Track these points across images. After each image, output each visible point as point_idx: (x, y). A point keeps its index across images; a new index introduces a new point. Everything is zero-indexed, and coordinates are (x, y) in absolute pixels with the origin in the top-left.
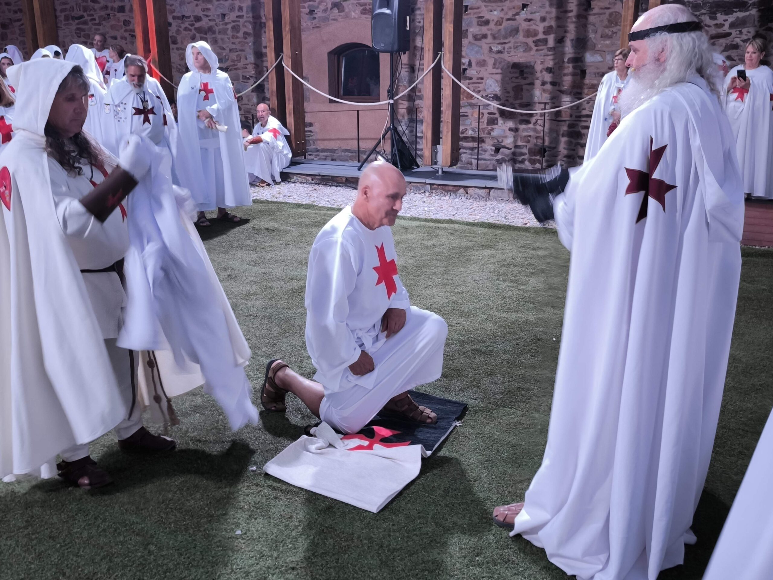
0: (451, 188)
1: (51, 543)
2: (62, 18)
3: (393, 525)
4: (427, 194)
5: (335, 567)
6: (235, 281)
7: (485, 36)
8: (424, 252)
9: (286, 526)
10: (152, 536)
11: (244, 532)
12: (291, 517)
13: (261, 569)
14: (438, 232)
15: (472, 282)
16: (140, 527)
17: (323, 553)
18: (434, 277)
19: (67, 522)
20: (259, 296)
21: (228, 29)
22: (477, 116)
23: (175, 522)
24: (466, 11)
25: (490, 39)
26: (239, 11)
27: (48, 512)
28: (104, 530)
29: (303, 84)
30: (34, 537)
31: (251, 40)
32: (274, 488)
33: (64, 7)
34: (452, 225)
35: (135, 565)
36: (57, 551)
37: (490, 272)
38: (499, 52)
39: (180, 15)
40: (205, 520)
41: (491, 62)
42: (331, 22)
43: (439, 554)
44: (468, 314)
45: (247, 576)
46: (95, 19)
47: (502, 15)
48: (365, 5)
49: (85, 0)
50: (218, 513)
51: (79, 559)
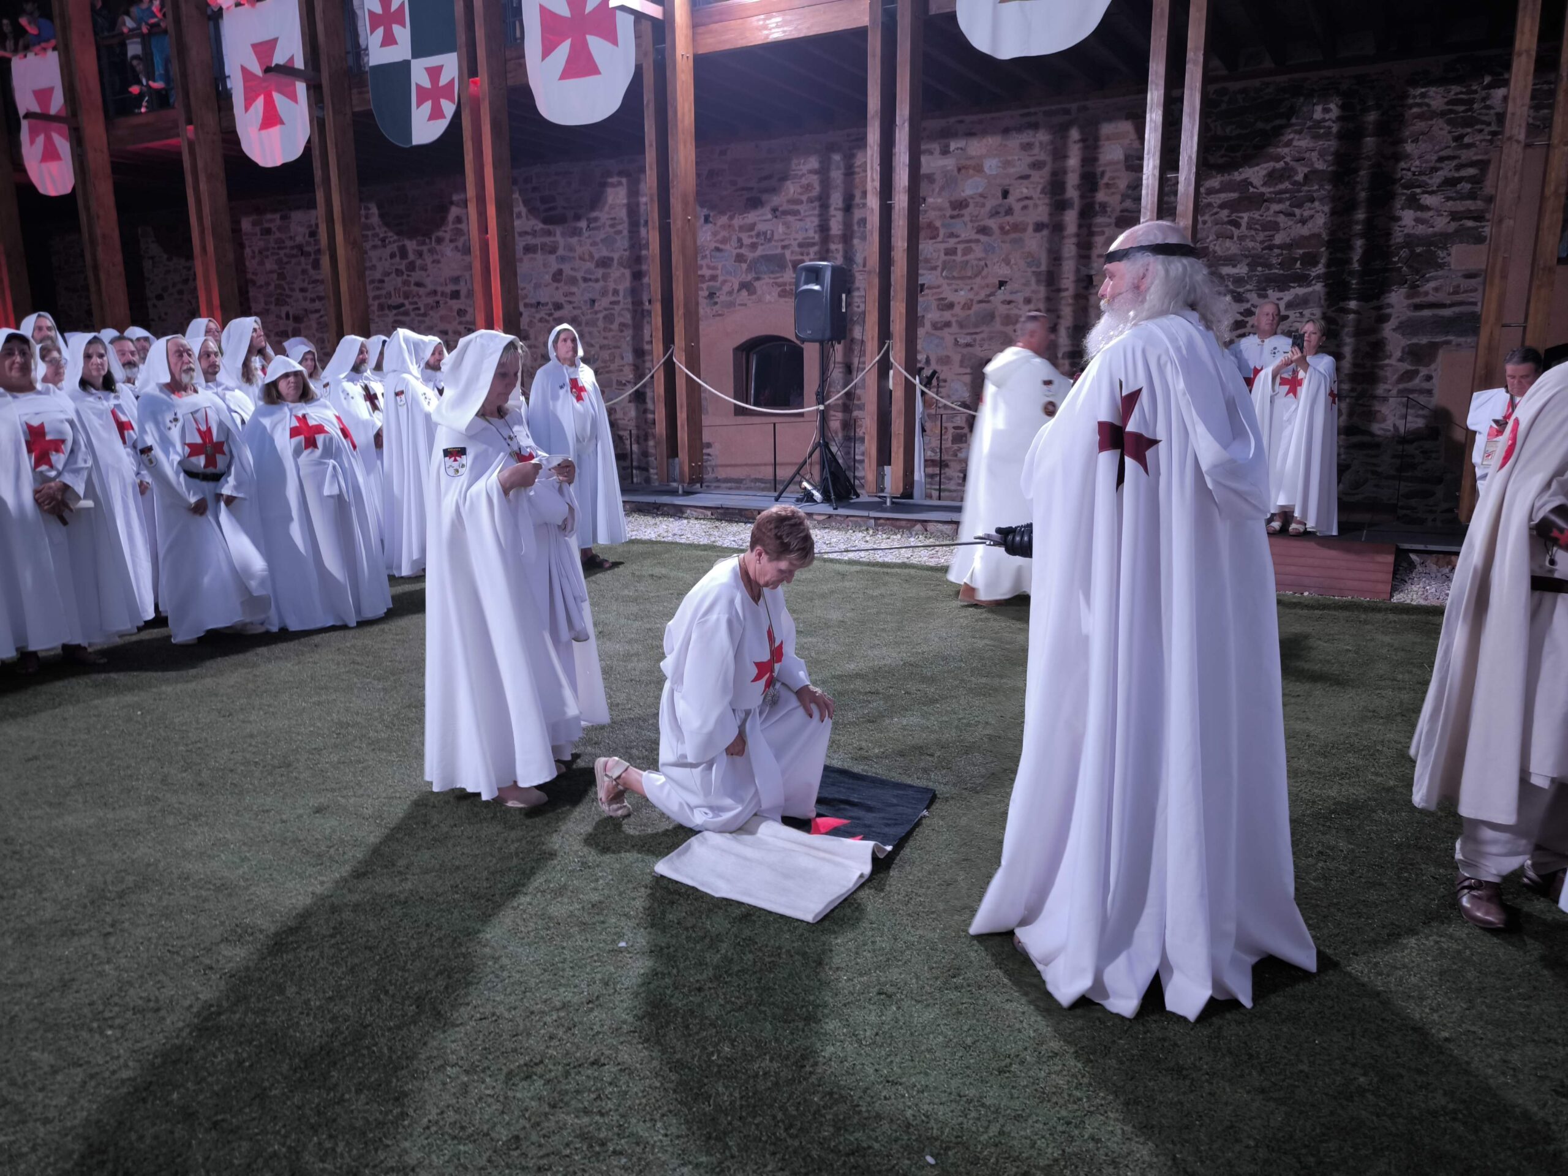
0: (903, 523)
1: (368, 953)
2: (375, 308)
4: (871, 532)
5: (756, 988)
6: (610, 640)
7: (948, 324)
8: (870, 603)
11: (629, 944)
14: (887, 578)
15: (936, 639)
17: (739, 971)
18: (884, 635)
19: (389, 929)
20: (642, 657)
21: (598, 319)
22: (938, 431)
24: (922, 291)
25: (955, 328)
26: (613, 295)
27: (363, 918)
28: (440, 939)
29: (700, 385)
30: (344, 947)
31: (628, 333)
33: (378, 293)
34: (907, 571)
35: (483, 983)
36: (377, 964)
37: (961, 627)
38: (968, 345)
39: (534, 301)
40: (577, 929)
41: (956, 358)
42: (738, 308)
43: (900, 974)
44: (932, 680)
46: (418, 309)
47: (971, 296)
48: (785, 284)
49: (406, 283)
50: (594, 920)
51: (407, 975)
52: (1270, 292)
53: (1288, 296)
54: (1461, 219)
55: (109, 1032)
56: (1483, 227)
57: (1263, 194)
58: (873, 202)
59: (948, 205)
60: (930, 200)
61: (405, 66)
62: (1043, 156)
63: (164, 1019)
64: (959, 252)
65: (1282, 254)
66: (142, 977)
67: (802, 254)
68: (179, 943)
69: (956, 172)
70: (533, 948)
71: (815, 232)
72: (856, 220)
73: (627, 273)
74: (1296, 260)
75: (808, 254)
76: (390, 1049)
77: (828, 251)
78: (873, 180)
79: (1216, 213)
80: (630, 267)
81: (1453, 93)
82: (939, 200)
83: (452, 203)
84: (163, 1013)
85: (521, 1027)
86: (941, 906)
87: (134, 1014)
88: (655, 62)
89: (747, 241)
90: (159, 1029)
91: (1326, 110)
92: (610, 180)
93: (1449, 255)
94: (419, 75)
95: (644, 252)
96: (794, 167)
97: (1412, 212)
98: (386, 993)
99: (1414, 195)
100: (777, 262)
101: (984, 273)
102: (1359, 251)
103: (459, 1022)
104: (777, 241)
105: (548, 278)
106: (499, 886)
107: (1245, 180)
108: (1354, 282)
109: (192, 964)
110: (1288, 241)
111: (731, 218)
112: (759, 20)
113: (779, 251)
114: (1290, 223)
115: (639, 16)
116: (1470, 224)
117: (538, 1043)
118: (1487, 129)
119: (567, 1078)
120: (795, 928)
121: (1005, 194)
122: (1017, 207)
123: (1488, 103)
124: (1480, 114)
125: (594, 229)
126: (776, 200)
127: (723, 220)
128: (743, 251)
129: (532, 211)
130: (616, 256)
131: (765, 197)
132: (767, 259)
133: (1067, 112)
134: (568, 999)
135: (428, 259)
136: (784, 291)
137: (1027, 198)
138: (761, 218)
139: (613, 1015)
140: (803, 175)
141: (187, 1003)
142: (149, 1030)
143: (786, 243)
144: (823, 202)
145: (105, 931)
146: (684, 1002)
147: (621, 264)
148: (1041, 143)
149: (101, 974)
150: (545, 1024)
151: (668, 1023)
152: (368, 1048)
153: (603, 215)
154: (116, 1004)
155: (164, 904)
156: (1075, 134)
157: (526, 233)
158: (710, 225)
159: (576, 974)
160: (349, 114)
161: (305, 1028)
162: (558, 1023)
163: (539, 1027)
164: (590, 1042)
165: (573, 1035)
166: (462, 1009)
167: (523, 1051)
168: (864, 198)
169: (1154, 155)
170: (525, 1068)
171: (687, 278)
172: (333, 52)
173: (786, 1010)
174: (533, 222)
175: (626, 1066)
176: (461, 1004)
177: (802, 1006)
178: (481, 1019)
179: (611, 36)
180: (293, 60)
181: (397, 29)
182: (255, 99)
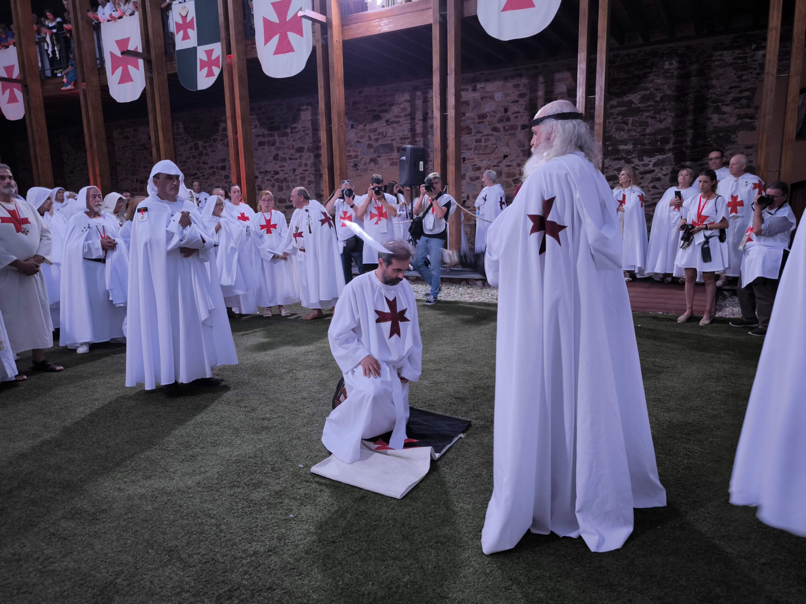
0: (456, 280)
3: (413, 509)
5: (366, 541)
10: (224, 519)
11: (295, 515)
13: (307, 543)
15: (473, 340)
16: (214, 512)
17: (357, 531)
18: (445, 339)
21: (297, 179)
23: (242, 508)
24: (464, 161)
26: (305, 166)
28: (187, 514)
30: (131, 520)
31: (313, 186)
32: (320, 483)
35: (209, 540)
36: (149, 530)
37: (486, 334)
39: (264, 170)
40: (266, 507)
42: (369, 171)
44: (470, 362)
45: (297, 547)
46: (204, 176)
47: (489, 163)
48: (393, 159)
49: (198, 162)
50: (276, 502)
51: (165, 536)
52: (645, 158)
53: (654, 160)
54: (743, 118)
56: (754, 122)
57: (639, 107)
58: (437, 114)
59: (476, 117)
60: (467, 114)
61: (195, 49)
62: (525, 91)
63: (22, 566)
64: (483, 141)
65: (650, 138)
67: (402, 143)
69: (480, 100)
70: (240, 519)
71: (408, 132)
72: (429, 125)
73: (312, 155)
74: (658, 141)
75: (405, 144)
76: (151, 582)
77: (415, 141)
78: (436, 103)
79: (616, 118)
80: (313, 152)
81: (736, 54)
82: (472, 114)
83: (221, 121)
84: (22, 562)
85: (228, 567)
86: (473, 489)
87: (5, 563)
88: (322, 44)
89: (373, 137)
90: (18, 572)
92: (302, 108)
93: (737, 137)
94: (201, 54)
95: (320, 144)
96: (397, 99)
97: (717, 115)
98: (152, 547)
99: (719, 106)
100: (389, 148)
101: (496, 151)
102: (690, 136)
103: (192, 565)
104: (389, 137)
105: (271, 158)
106: (224, 482)
107: (630, 101)
108: (688, 152)
109: (43, 533)
110: (653, 131)
111: (365, 126)
112: (376, 22)
113: (390, 142)
114: (654, 122)
115: (314, 21)
116: (747, 120)
117: (237, 576)
118: (755, 72)
119: (252, 598)
120: (390, 504)
121: (506, 110)
122: (512, 117)
123: (755, 58)
124: (750, 64)
125: (294, 133)
126: (388, 116)
127: (361, 127)
128: (371, 142)
129: (262, 125)
130: (306, 146)
131: (382, 115)
132: (383, 146)
133: (537, 68)
134: (257, 549)
135: (209, 150)
136: (393, 162)
137: (517, 112)
138: (380, 126)
139: (282, 558)
140: (402, 103)
141: (36, 556)
142: (12, 573)
143: (392, 138)
144: (412, 116)
146: (324, 550)
147: (309, 150)
148: (524, 84)
150: (243, 565)
151: (314, 563)
152: (138, 581)
153: (299, 126)
155: (32, 497)
156: (541, 79)
157: (260, 135)
158: (354, 129)
159: (263, 534)
160: (166, 75)
161: (103, 571)
162: (250, 564)
163: (239, 567)
164: (268, 576)
165: (258, 571)
166: (195, 556)
167: (228, 582)
168: (432, 113)
169: (582, 86)
170: (228, 593)
171: (341, 155)
172: (157, 43)
173: (383, 553)
174: (263, 130)
175: (287, 590)
176: (195, 554)
177: (392, 551)
178: (206, 563)
179: (300, 32)
180: (137, 48)
181: (190, 31)
182: (117, 68)
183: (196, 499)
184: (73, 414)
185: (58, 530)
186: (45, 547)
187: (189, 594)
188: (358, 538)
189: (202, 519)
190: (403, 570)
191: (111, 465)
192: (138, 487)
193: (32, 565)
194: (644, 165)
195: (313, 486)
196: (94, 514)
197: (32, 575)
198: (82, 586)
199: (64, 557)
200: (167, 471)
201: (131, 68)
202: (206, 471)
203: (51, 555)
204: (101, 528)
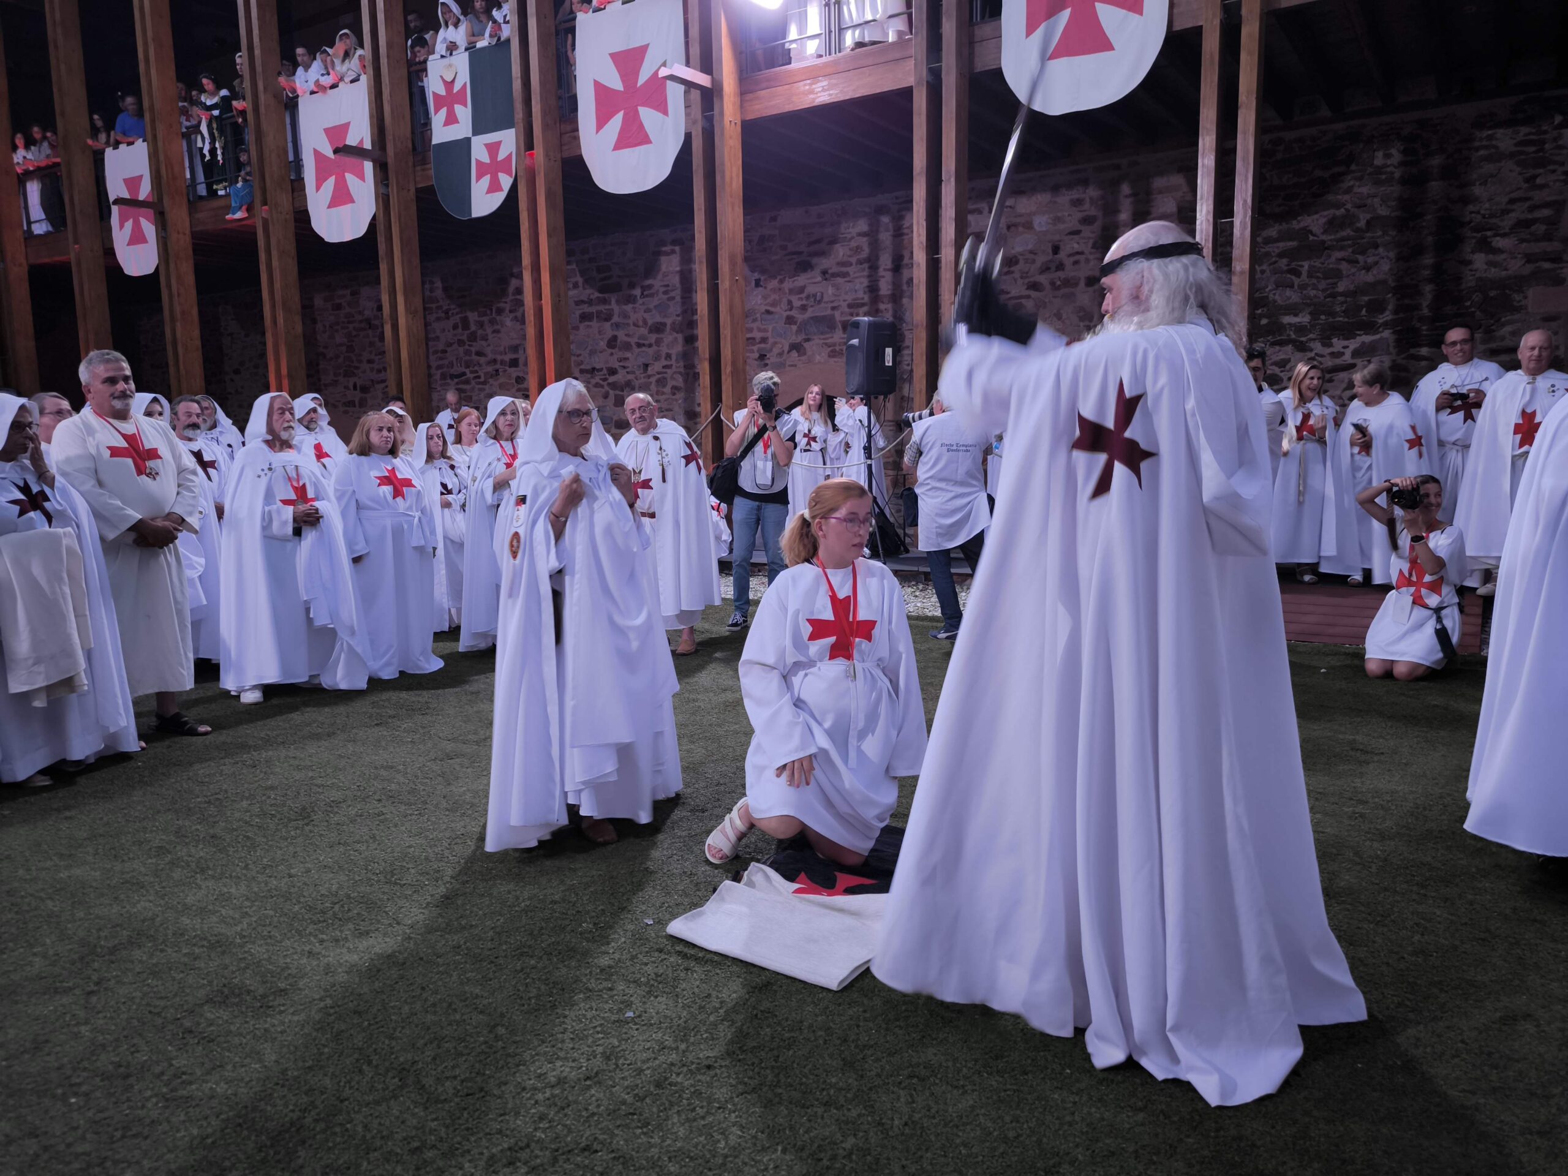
2: (438, 377)
3: (865, 1011)
5: (773, 1067)
9: (701, 1007)
10: (502, 1015)
11: (637, 1013)
12: (709, 996)
13: (660, 1066)
16: (485, 1002)
17: (754, 1047)
21: (651, 383)
23: (538, 997)
26: (666, 359)
28: (434, 1005)
30: (332, 1011)
31: (680, 396)
32: (686, 955)
33: (441, 362)
35: (474, 1054)
36: (364, 1030)
39: (589, 367)
40: (581, 996)
42: (789, 368)
45: (639, 1074)
46: (479, 377)
48: (834, 345)
49: (467, 353)
50: (600, 987)
51: (394, 1043)
52: (1335, 340)
53: (1353, 344)
54: (1537, 261)
55: (73, 1100)
56: (1562, 268)
57: (1323, 242)
58: (920, 256)
61: (468, 140)
62: (1093, 212)
63: (132, 1086)
65: (1346, 302)
66: (117, 1040)
67: (852, 315)
68: (162, 1003)
69: (1006, 230)
71: (865, 293)
72: (905, 278)
73: (680, 337)
74: (1362, 307)
75: (858, 315)
76: (365, 1127)
77: (877, 310)
78: (919, 235)
79: (1275, 262)
80: (682, 332)
81: (1521, 134)
83: (512, 275)
84: (132, 1080)
85: (510, 1106)
87: (102, 1080)
88: (704, 129)
89: (797, 303)
90: (124, 1098)
91: (1388, 156)
92: (664, 249)
93: (1526, 297)
94: (479, 152)
95: (695, 317)
96: (843, 230)
97: (1483, 255)
98: (370, 1063)
99: (1487, 237)
100: (827, 323)
102: (1429, 297)
103: (442, 1098)
104: (827, 303)
105: (603, 344)
106: (504, 947)
107: (1304, 228)
108: (1424, 328)
109: (171, 1027)
110: (1352, 287)
111: (781, 281)
112: (805, 85)
113: (829, 312)
114: (1353, 270)
115: (689, 85)
116: (1547, 265)
117: (526, 1123)
118: (1561, 169)
119: (553, 1166)
121: (1056, 249)
122: (1068, 262)
123: (1561, 142)
124: (1552, 154)
125: (647, 296)
126: (825, 263)
127: (774, 283)
128: (792, 313)
129: (589, 280)
130: (669, 321)
132: (816, 320)
133: (1118, 167)
134: (565, 1074)
135: (489, 330)
137: (1078, 253)
138: (810, 281)
139: (612, 1094)
140: (852, 238)
141: (157, 1069)
142: (114, 1100)
143: (835, 304)
144: (872, 264)
145: (89, 989)
146: (692, 1081)
147: (673, 329)
148: (1091, 199)
149: (77, 1036)
150: (537, 1102)
151: (672, 1104)
152: (340, 1124)
153: (657, 283)
154: (85, 1069)
155: (154, 961)
156: (1126, 189)
157: (583, 302)
158: (760, 289)
159: (577, 1046)
160: (413, 190)
161: (278, 1101)
162: (551, 1101)
163: (529, 1106)
164: (583, 1124)
165: (566, 1115)
166: (448, 1084)
167: (508, 1132)
168: (912, 257)
169: (1208, 199)
170: (509, 1153)
171: (734, 336)
172: (399, 130)
173: (804, 1093)
174: (589, 291)
175: (620, 1154)
176: (447, 1078)
177: (823, 1090)
178: (468, 1095)
179: (662, 107)
180: (362, 141)
181: (459, 109)
182: (326, 180)
183: (451, 976)
184: (229, 813)
185: (199, 1024)
186: (175, 1054)
187: (436, 1152)
188: (756, 1061)
189: (463, 1014)
190: (843, 1125)
191: (297, 908)
192: (344, 950)
193: (151, 1086)
194: (1333, 355)
195: (672, 959)
196: (264, 996)
197: (149, 1105)
198: (238, 1129)
199: (208, 1073)
200: (398, 923)
201: (350, 178)
202: (472, 926)
203: (184, 1069)
204: (276, 1022)
